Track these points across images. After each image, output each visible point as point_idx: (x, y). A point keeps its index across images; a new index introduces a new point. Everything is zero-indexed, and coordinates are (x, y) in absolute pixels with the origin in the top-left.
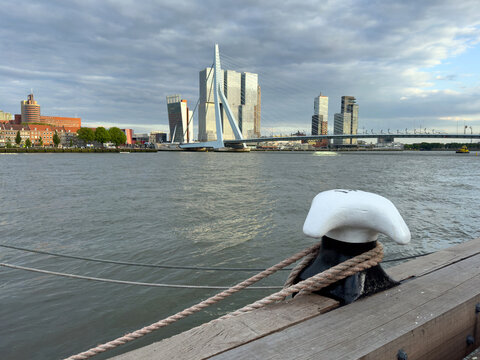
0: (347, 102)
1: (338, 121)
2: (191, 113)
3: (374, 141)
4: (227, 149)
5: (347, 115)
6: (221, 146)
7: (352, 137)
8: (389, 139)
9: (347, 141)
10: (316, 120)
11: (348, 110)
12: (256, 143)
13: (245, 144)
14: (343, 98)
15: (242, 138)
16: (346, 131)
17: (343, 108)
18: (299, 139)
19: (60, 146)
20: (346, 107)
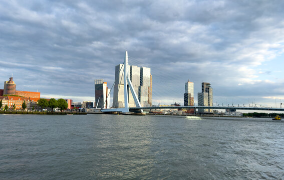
0: (205, 86)
1: (200, 97)
2: (109, 90)
3: (224, 111)
4: (130, 113)
5: (205, 94)
6: (127, 111)
7: (209, 108)
8: (233, 110)
9: (207, 110)
10: (186, 96)
11: (206, 91)
12: (149, 110)
13: (142, 110)
14: (203, 83)
15: (140, 107)
16: (206, 104)
17: (203, 90)
18: (176, 108)
19: (26, 110)
20: (205, 89)
